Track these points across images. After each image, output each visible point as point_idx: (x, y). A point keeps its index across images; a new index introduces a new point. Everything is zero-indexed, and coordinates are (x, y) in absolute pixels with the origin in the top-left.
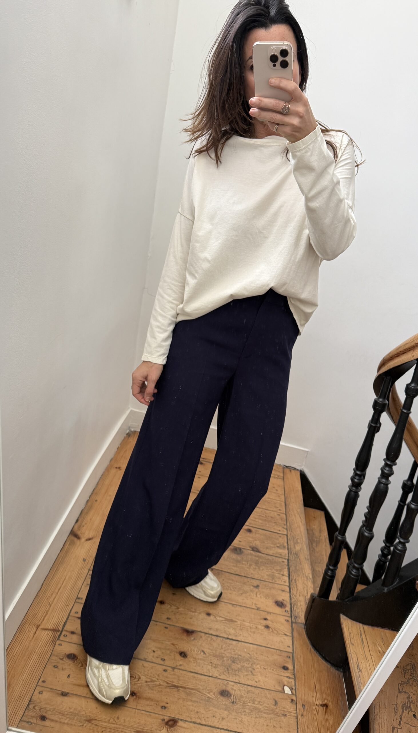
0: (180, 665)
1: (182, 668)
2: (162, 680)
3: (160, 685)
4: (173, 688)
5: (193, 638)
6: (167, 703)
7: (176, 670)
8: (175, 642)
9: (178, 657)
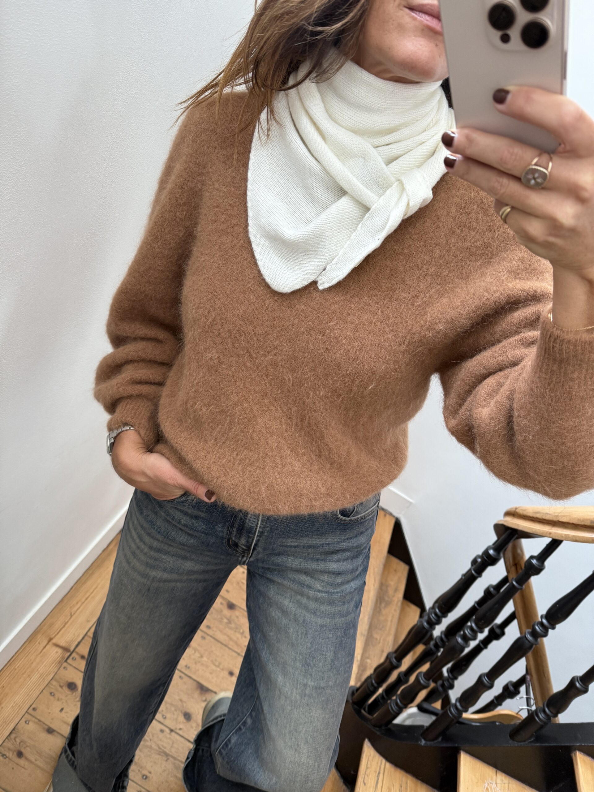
0: (180, 729)
1: (180, 732)
2: (155, 742)
3: (151, 747)
4: (162, 756)
5: (204, 699)
6: (150, 773)
7: (173, 734)
8: (185, 698)
9: (181, 718)
